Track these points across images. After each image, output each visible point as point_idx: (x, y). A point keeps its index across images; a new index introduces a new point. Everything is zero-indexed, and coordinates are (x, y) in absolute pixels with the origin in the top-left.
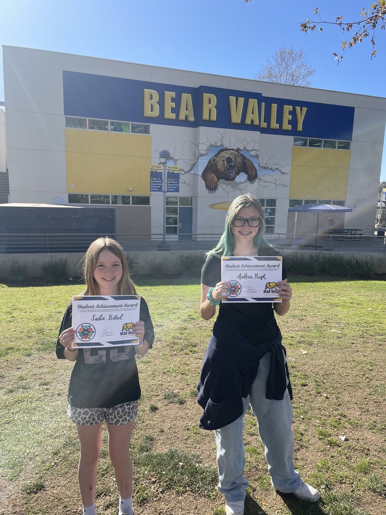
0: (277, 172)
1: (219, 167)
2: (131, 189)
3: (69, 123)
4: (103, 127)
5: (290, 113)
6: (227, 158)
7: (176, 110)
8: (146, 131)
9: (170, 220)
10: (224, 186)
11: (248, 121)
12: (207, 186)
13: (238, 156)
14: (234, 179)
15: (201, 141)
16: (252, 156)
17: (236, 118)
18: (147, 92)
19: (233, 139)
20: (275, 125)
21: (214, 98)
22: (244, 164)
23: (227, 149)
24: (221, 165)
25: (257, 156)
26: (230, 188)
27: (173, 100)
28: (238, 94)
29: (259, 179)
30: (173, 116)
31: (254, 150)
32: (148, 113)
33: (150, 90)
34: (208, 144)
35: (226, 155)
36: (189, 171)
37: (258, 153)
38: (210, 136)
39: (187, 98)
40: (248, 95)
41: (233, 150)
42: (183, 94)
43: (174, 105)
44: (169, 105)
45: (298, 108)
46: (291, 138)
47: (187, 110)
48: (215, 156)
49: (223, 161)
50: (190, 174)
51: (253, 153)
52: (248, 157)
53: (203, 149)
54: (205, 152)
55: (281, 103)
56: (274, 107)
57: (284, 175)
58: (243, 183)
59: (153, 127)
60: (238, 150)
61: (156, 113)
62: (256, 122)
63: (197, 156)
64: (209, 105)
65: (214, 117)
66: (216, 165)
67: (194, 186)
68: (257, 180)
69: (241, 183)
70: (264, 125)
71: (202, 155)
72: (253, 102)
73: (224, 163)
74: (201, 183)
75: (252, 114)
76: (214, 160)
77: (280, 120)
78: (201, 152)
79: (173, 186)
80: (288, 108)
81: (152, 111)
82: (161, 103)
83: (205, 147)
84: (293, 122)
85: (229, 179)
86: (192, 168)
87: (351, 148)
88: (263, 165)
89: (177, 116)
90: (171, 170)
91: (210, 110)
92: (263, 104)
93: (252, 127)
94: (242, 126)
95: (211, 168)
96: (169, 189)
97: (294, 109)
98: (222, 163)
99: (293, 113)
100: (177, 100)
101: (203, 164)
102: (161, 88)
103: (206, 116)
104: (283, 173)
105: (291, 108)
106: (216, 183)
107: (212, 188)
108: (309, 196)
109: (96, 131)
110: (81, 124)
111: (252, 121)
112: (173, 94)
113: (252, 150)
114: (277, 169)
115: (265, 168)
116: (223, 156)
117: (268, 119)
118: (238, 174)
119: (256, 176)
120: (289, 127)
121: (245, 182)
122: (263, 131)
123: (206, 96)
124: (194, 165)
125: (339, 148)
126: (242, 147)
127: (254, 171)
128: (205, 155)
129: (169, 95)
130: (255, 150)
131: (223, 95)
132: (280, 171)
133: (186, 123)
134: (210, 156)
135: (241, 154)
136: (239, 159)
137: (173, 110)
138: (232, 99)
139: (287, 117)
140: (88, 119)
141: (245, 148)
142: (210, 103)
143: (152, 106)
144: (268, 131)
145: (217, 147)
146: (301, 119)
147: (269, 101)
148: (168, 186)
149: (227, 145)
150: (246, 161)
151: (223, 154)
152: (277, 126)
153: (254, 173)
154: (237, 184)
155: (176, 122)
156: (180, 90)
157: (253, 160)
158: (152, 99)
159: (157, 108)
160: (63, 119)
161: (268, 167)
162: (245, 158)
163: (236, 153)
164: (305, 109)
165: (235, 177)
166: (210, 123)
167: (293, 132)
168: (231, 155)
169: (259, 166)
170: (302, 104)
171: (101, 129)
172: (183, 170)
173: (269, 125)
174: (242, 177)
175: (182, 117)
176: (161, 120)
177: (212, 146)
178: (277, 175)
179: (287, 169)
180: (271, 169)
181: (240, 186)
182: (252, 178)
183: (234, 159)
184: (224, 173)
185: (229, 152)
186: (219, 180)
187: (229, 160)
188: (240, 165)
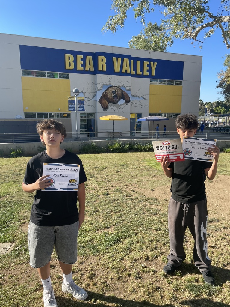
0: (141, 98)
1: (109, 96)
2: (60, 109)
3: (24, 73)
4: (43, 75)
5: (148, 66)
6: (113, 91)
7: (84, 65)
8: (67, 77)
9: (83, 126)
10: (112, 107)
11: (124, 71)
12: (102, 107)
13: (119, 90)
14: (117, 103)
15: (98, 82)
16: (127, 90)
17: (117, 69)
18: (67, 55)
19: (116, 81)
20: (139, 72)
21: (104, 59)
23: (113, 86)
24: (110, 95)
25: (130, 90)
26: (115, 108)
27: (82, 60)
28: (118, 56)
29: (132, 102)
30: (82, 68)
32: (68, 67)
33: (69, 55)
34: (102, 83)
35: (112, 89)
36: (92, 99)
37: (130, 88)
38: (103, 79)
39: (90, 59)
40: (123, 57)
41: (116, 87)
42: (87, 56)
43: (82, 62)
44: (80, 62)
45: (152, 63)
46: (149, 80)
47: (90, 65)
48: (106, 90)
49: (111, 93)
50: (93, 100)
51: (127, 88)
52: (124, 90)
53: (99, 86)
54: (100, 88)
55: (142, 60)
56: (139, 62)
58: (122, 105)
59: (71, 75)
60: (119, 87)
61: (72, 67)
62: (129, 71)
63: (96, 90)
64: (102, 62)
65: (105, 69)
66: (107, 95)
67: (95, 107)
68: (130, 103)
69: (121, 105)
70: (133, 72)
71: (99, 90)
72: (126, 60)
73: (111, 94)
74: (99, 105)
75: (126, 67)
76: (106, 92)
77: (142, 69)
78: (98, 88)
79: (81, 108)
80: (146, 63)
81: (70, 66)
82: (75, 61)
83: (101, 85)
84: (150, 71)
85: (114, 103)
86: (94, 97)
87: (182, 84)
88: (134, 95)
89: (85, 68)
90: (80, 99)
91: (102, 65)
92: (132, 61)
93: (126, 74)
94: (121, 73)
95: (104, 97)
96: (79, 109)
97: (150, 63)
98: (110, 94)
99: (149, 66)
100: (84, 60)
101: (99, 95)
102: (75, 53)
103: (100, 68)
104: (145, 99)
105: (148, 63)
106: (107, 105)
107: (105, 108)
108: (160, 111)
109: (39, 78)
110: (31, 74)
111: (126, 71)
112: (82, 57)
113: (127, 87)
114: (142, 97)
115: (135, 96)
116: (111, 90)
117: (135, 69)
118: (119, 100)
119: (130, 101)
120: (148, 74)
121: (123, 104)
122: (133, 76)
123: (100, 57)
124: (95, 95)
125: (176, 84)
126: (121, 85)
127: (128, 98)
128: (100, 90)
129: (79, 57)
130: (128, 87)
131: (110, 57)
132: (143, 98)
133: (89, 72)
134: (104, 90)
135: (121, 89)
136: (120, 92)
137: (82, 65)
138: (115, 59)
139: (146, 68)
140: (34, 71)
141: (123, 86)
142: (102, 61)
143: (70, 63)
144: (136, 76)
145: (107, 85)
146: (154, 69)
147: (136, 59)
148: (78, 108)
149: (112, 84)
150: (124, 93)
151: (111, 89)
152: (141, 73)
153: (128, 100)
154: (119, 106)
155: (84, 72)
156: (85, 54)
157: (127, 92)
158: (70, 59)
159: (73, 64)
160: (20, 71)
161: (136, 96)
162: (123, 91)
164: (156, 63)
165: (118, 102)
166: (102, 72)
167: (150, 76)
168: (115, 89)
169: (131, 95)
170: (154, 61)
171: (42, 76)
172: (88, 98)
173: (136, 72)
174: (122, 102)
175: (87, 69)
176: (75, 71)
177: (104, 85)
178: (142, 100)
179: (147, 97)
180: (138, 97)
181: (121, 107)
182: (127, 102)
183: (117, 92)
184: (111, 99)
185: (114, 88)
186: (109, 103)
187: (114, 92)
188: (121, 95)
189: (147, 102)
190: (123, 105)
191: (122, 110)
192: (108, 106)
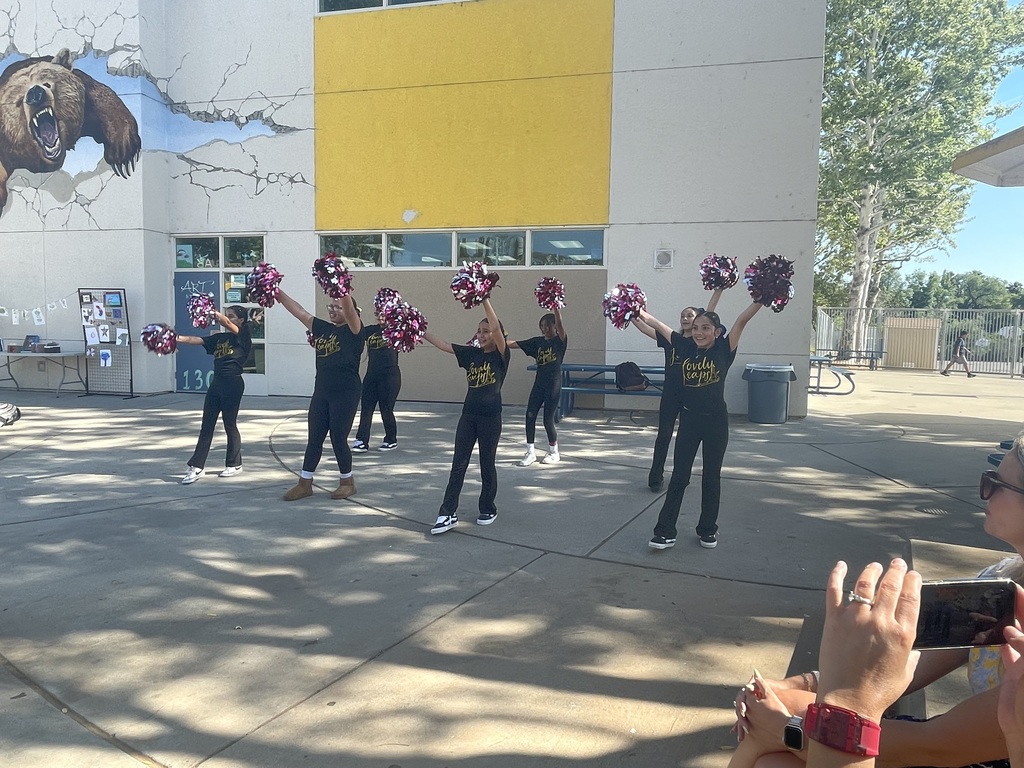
0: (256, 128)
1: (8, 127)
6: (31, 93)
10: (29, 192)
13: (68, 79)
14: (58, 163)
16: (116, 72)
19: (46, 20)
22: (88, 104)
23: (30, 61)
24: (14, 119)
26: (47, 197)
31: (122, 48)
35: (26, 81)
37: (135, 57)
41: (48, 59)
49: (20, 103)
51: (118, 61)
57: (288, 137)
58: (90, 175)
60: (65, 59)
69: (83, 176)
73: (23, 112)
88: (202, 108)
98: (16, 112)
104: (283, 130)
106: (4, 188)
108: (409, 216)
113: (115, 50)
114: (258, 115)
115: (207, 117)
116: (19, 89)
118: (70, 144)
119: (135, 146)
121: (99, 171)
126: (76, 47)
127: (127, 129)
130: (126, 48)
132: (268, 121)
135: (76, 72)
136: (71, 92)
141: (88, 47)
149: (27, 48)
150: (95, 93)
151: (17, 78)
153: (126, 136)
154: (72, 183)
157: (121, 86)
161: (219, 113)
162: (88, 82)
163: (59, 69)
165: (63, 155)
168: (42, 78)
174: (86, 154)
178: (259, 140)
179: (298, 113)
180: (233, 118)
181: (81, 188)
182: (122, 154)
183: (55, 92)
184: (23, 146)
185: (35, 69)
186: (10, 173)
187: (37, 97)
188: (76, 112)
189: (296, 154)
190: (96, 178)
191: (91, 209)
192: (8, 187)
